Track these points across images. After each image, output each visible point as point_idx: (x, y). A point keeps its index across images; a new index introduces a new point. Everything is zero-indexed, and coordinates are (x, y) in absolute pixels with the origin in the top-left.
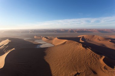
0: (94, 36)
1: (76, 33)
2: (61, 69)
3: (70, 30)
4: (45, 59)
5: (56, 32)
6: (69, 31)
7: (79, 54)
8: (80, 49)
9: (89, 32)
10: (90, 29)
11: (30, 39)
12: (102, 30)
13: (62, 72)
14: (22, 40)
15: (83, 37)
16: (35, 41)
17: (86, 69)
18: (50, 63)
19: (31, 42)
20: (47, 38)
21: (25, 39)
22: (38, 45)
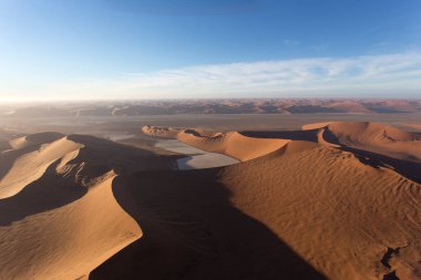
0: (367, 124)
1: (288, 113)
2: (320, 238)
3: (259, 104)
4: (238, 206)
5: (210, 112)
6: (260, 107)
7: (357, 188)
8: (355, 171)
9: (332, 110)
10: (332, 101)
11: (132, 136)
12: (378, 104)
13: (330, 246)
14: (103, 140)
15: (326, 128)
16: (157, 145)
17: (410, 237)
18: (265, 221)
19: (145, 147)
20: (196, 134)
21: (115, 138)
22: (179, 161)
